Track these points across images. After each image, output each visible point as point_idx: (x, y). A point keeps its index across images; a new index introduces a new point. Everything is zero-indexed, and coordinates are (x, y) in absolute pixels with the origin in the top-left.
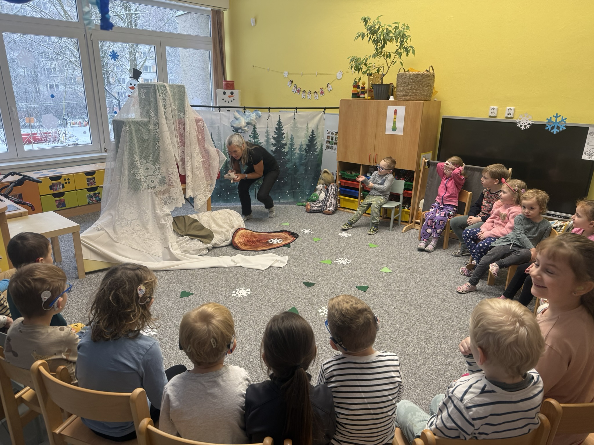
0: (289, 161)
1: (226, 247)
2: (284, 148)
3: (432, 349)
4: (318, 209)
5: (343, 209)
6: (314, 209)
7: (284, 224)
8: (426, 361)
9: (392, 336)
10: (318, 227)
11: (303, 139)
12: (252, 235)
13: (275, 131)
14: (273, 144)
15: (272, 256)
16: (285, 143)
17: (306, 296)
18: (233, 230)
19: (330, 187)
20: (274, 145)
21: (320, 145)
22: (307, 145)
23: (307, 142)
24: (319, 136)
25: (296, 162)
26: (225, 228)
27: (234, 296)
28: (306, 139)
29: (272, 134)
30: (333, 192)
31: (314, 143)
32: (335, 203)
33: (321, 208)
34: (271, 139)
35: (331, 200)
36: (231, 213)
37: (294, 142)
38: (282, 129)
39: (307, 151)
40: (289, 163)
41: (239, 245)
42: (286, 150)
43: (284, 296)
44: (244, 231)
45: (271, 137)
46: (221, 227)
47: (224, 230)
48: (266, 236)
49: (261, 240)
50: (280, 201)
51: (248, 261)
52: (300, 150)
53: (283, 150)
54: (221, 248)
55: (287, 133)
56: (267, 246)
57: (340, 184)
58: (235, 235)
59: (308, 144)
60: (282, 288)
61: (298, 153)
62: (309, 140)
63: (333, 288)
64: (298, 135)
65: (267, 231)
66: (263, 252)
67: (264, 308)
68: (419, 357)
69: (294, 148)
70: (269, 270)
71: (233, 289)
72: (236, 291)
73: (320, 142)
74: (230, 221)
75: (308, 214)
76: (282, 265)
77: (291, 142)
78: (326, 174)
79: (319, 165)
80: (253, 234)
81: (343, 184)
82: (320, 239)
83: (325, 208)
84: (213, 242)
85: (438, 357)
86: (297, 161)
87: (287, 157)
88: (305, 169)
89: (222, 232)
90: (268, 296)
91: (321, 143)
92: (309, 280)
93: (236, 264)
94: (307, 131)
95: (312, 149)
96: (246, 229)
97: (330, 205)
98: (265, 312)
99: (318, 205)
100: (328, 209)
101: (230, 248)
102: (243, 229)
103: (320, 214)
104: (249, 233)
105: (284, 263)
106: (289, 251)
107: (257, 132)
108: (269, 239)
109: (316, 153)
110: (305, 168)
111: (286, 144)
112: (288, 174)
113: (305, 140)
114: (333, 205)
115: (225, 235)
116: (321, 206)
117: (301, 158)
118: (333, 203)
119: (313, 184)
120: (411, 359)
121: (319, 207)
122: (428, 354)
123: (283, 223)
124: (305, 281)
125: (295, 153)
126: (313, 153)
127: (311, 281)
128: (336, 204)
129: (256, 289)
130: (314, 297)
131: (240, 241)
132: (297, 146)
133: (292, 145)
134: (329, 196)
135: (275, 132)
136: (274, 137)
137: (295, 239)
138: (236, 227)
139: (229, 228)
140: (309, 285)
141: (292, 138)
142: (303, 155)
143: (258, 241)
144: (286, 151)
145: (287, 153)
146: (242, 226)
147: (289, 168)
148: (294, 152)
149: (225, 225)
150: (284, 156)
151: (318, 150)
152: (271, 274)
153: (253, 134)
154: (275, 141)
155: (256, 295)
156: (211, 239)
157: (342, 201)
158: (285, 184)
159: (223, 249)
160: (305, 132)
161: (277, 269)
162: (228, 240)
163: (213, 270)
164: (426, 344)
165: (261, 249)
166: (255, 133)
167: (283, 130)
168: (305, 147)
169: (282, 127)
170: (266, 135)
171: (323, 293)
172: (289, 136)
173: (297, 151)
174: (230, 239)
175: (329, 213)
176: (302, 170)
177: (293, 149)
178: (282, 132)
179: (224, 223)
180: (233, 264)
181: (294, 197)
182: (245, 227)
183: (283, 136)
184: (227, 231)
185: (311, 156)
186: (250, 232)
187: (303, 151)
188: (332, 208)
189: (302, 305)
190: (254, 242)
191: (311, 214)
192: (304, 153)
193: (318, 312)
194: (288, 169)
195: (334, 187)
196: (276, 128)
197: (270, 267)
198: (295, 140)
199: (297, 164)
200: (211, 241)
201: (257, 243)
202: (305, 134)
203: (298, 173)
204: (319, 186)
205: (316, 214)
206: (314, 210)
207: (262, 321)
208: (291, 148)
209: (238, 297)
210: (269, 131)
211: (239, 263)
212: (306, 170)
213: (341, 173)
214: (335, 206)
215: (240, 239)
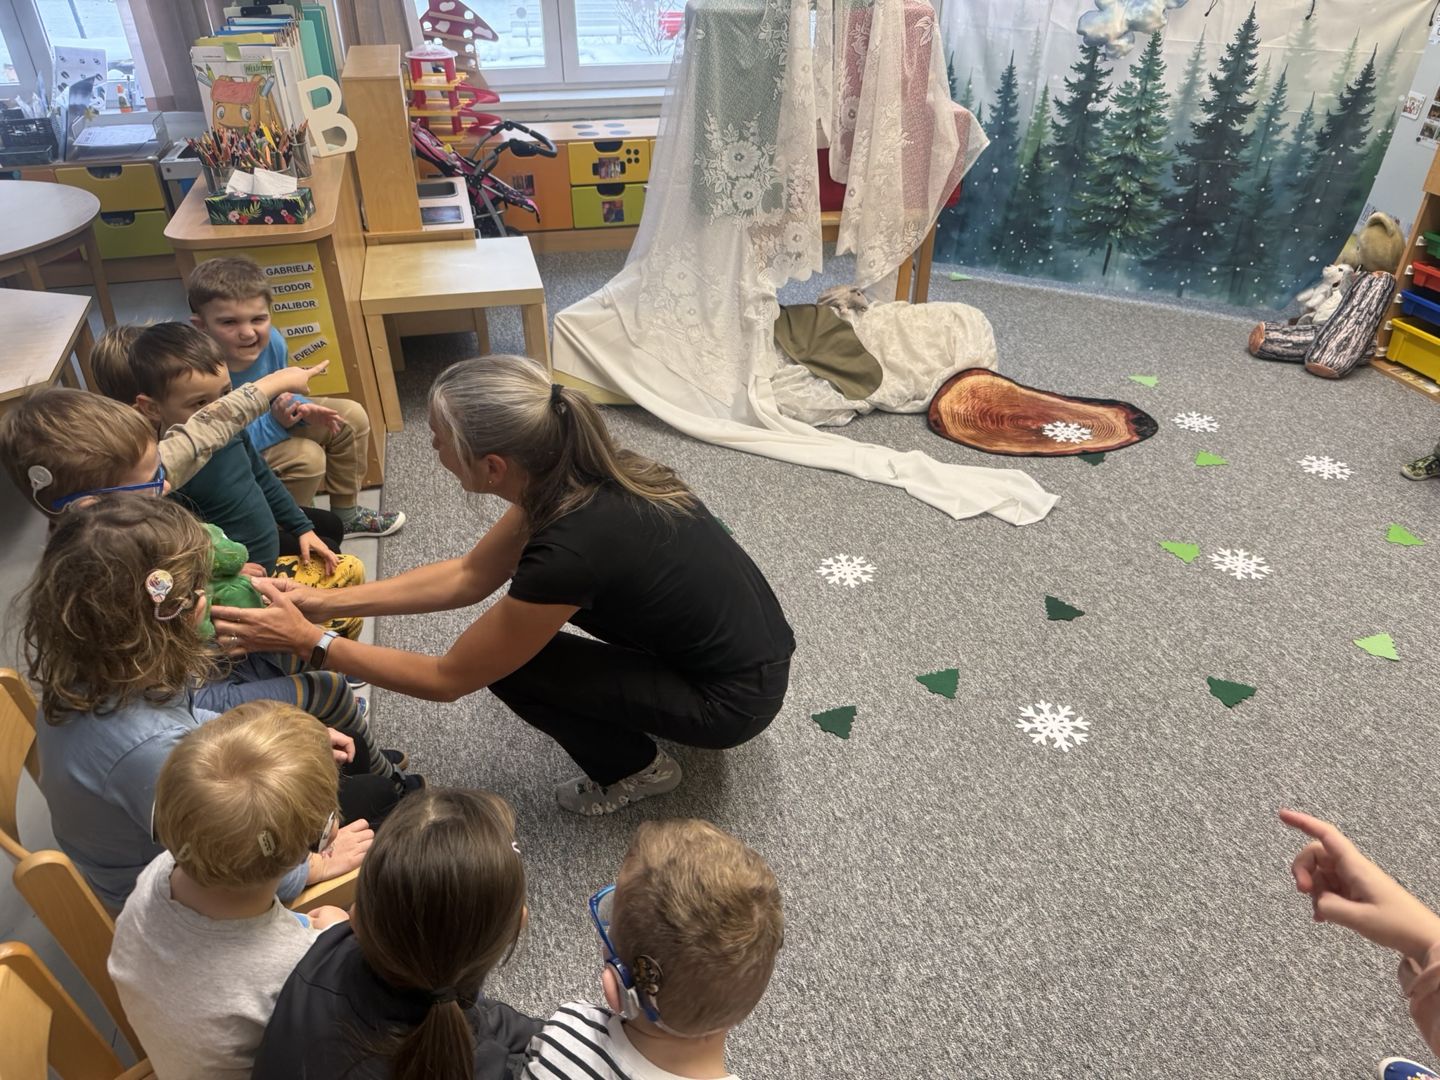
0: (1246, 166)
1: (910, 418)
2: (1242, 121)
3: (1318, 1015)
4: (1290, 351)
5: (1390, 369)
6: (1276, 348)
7: (1138, 378)
8: (1255, 1051)
9: (1204, 899)
10: (1246, 418)
11: (1323, 96)
12: (1008, 397)
13: (1226, 56)
14: (1205, 103)
15: (1017, 481)
16: (1250, 103)
17: (1021, 648)
18: (947, 372)
19: (1365, 282)
20: (1208, 107)
21: (1384, 122)
22: (1332, 120)
23: (1335, 108)
24: (1390, 89)
25: (1273, 174)
26: (924, 361)
27: (819, 574)
28: (1331, 95)
29: (1212, 68)
30: (1369, 304)
31: (1364, 112)
32: (1362, 344)
33: (1301, 352)
34: (1203, 84)
35: (1351, 330)
36: (965, 318)
37: (1282, 104)
38: (1253, 51)
39: (1322, 139)
40: (1245, 174)
41: (947, 420)
42: (1247, 127)
43: (953, 623)
44: (986, 379)
45: (1204, 77)
46: (916, 357)
47: (918, 368)
48: (1052, 406)
49: (1026, 418)
50: (1179, 295)
51: (931, 479)
52: (1300, 133)
53: (1237, 127)
54: (893, 417)
55: (1266, 69)
56: (1028, 442)
57: (1411, 278)
58: (949, 389)
59: (1334, 113)
60: (968, 594)
61: (1288, 145)
62: (1344, 102)
63: (1132, 650)
64: (1307, 76)
65: (1072, 391)
66: (1002, 458)
67: (872, 640)
68: (1241, 1020)
69: (1279, 123)
70: (975, 523)
71: (834, 551)
72: (837, 561)
73: (1385, 109)
74: (948, 343)
75: (1250, 360)
76: (1023, 518)
77: (1274, 100)
78: (1376, 232)
79: (1358, 194)
80: (1014, 391)
81: (1420, 281)
82: (1224, 461)
83: (1315, 356)
84: (877, 397)
85: (1319, 1060)
86: (1278, 169)
87: (1245, 153)
88: (1301, 201)
89: (910, 372)
90: (909, 608)
91: (1389, 114)
92: (1074, 593)
93: (896, 477)
94: (1347, 66)
95: (1349, 133)
96: (994, 374)
97: (1341, 347)
98: (864, 655)
99: (1294, 338)
100: (1327, 357)
101: (920, 423)
102: (985, 371)
103: (1293, 371)
104: (1002, 386)
105: (1036, 513)
106: (1085, 477)
107: (1161, 57)
108: (1052, 419)
109: (1356, 150)
110: (1300, 196)
111: (1250, 109)
112: (1233, 211)
113: (1329, 100)
114: (1349, 351)
115: (917, 382)
116: (1306, 344)
117: (1293, 160)
118: (1354, 341)
119: (1312, 259)
120: (1208, 1014)
121: (1296, 345)
122: (1286, 1028)
123: (1142, 374)
124: (1056, 594)
125: (1278, 142)
126: (1346, 148)
127: (1077, 604)
128: (1369, 345)
129: (895, 572)
130: (1045, 658)
131: (960, 408)
132: (1290, 119)
133: (1273, 111)
134: (1348, 316)
135: (1223, 61)
136: (1213, 80)
137: (1136, 438)
138: (959, 365)
139: (937, 365)
140: (1059, 611)
141: (1281, 87)
142: (1306, 151)
143: (1014, 418)
144: (1244, 133)
145: (1247, 138)
146: (985, 364)
147: (1242, 193)
148: (1276, 138)
149: (928, 354)
150: (1233, 149)
151: (1369, 140)
152: (969, 538)
153: (1144, 61)
154: (1216, 93)
155: (880, 590)
156: (872, 388)
157: (1398, 338)
158: (1215, 243)
159: (896, 422)
160: (1338, 68)
161: (1000, 525)
162: (923, 399)
163: (826, 478)
164: (1310, 985)
165: (1003, 446)
166: (1151, 59)
167: (1252, 57)
168: (1320, 123)
169: (1254, 46)
170: (1188, 68)
171: (1083, 653)
172: (1273, 80)
173: (1287, 136)
174: (928, 399)
175: (1324, 374)
176: (1286, 203)
177: (1275, 125)
178: (1250, 62)
179: (930, 346)
180: (886, 476)
181: (1232, 290)
182: (994, 368)
183: (1249, 78)
184: (929, 372)
185: (1336, 158)
186: (1006, 384)
187: (1309, 138)
188: (1343, 360)
189: (986, 670)
190: (1000, 419)
191: (1261, 363)
192: (1310, 144)
193: (1016, 714)
194: (1236, 194)
195: (1378, 286)
196: (1230, 49)
197: (986, 514)
198: (1288, 95)
199: (1276, 181)
200: (871, 393)
201: (1006, 426)
202: (1336, 75)
203: (1270, 213)
204: (1335, 271)
205: (1277, 367)
206: (1274, 353)
207: (836, 677)
208: (1269, 123)
209: (826, 582)
210: (1202, 58)
211: (905, 476)
212: (1302, 208)
213: (1427, 240)
214: (1357, 355)
215: (959, 402)
